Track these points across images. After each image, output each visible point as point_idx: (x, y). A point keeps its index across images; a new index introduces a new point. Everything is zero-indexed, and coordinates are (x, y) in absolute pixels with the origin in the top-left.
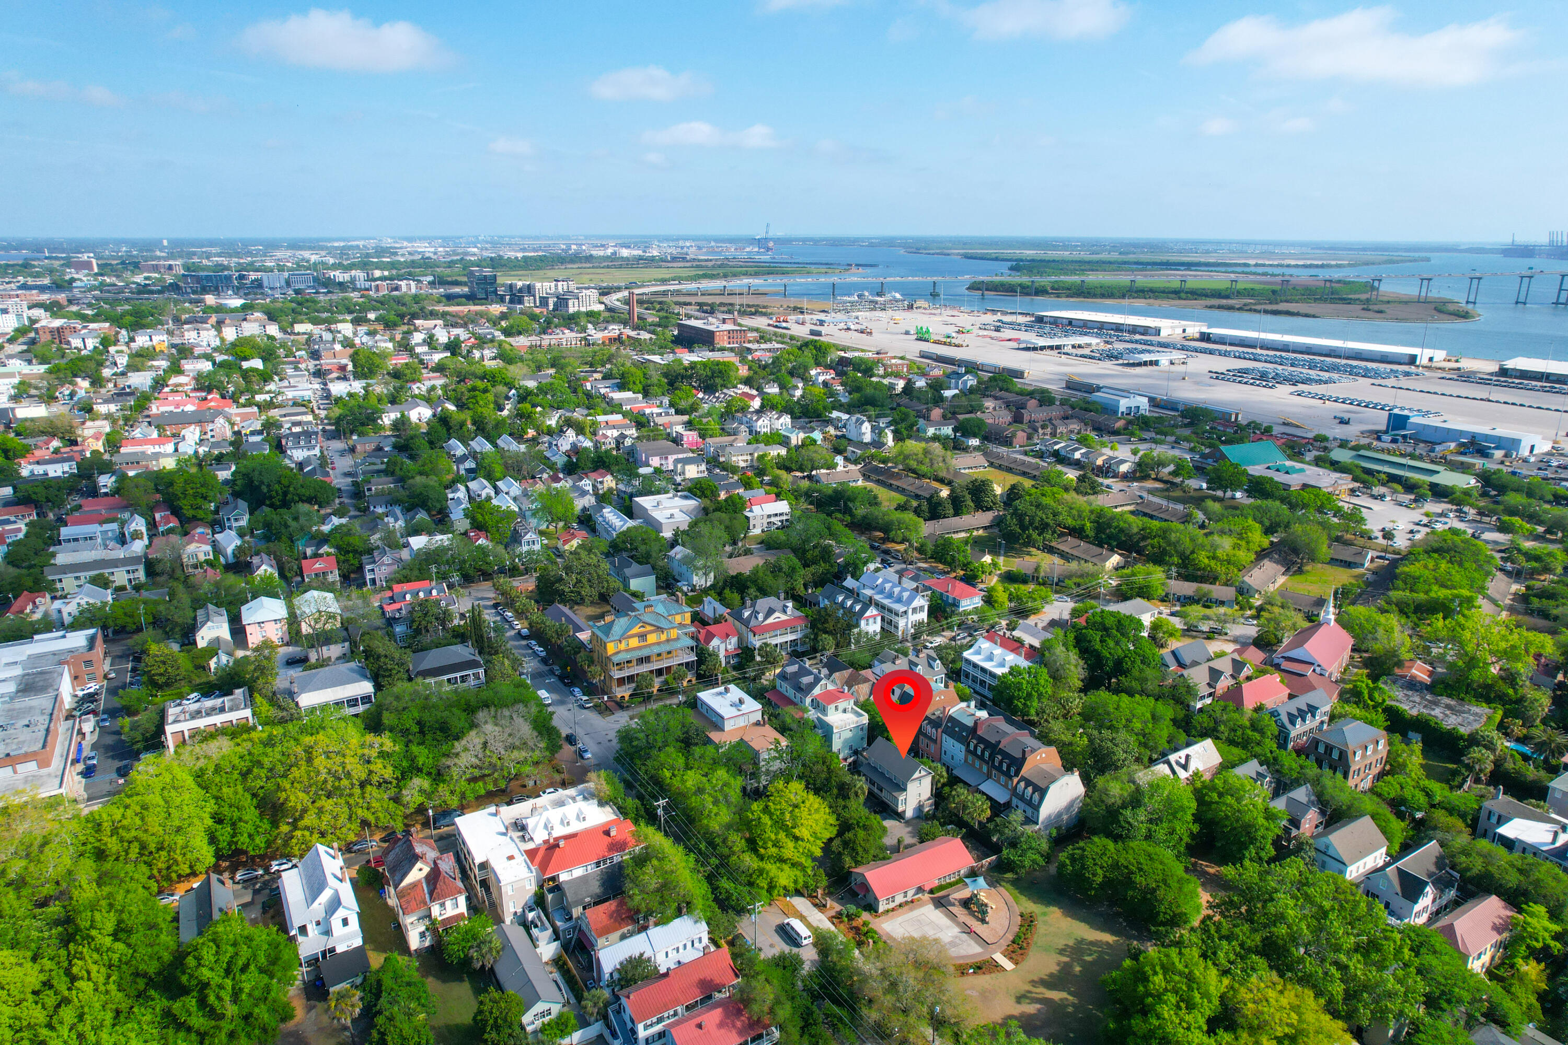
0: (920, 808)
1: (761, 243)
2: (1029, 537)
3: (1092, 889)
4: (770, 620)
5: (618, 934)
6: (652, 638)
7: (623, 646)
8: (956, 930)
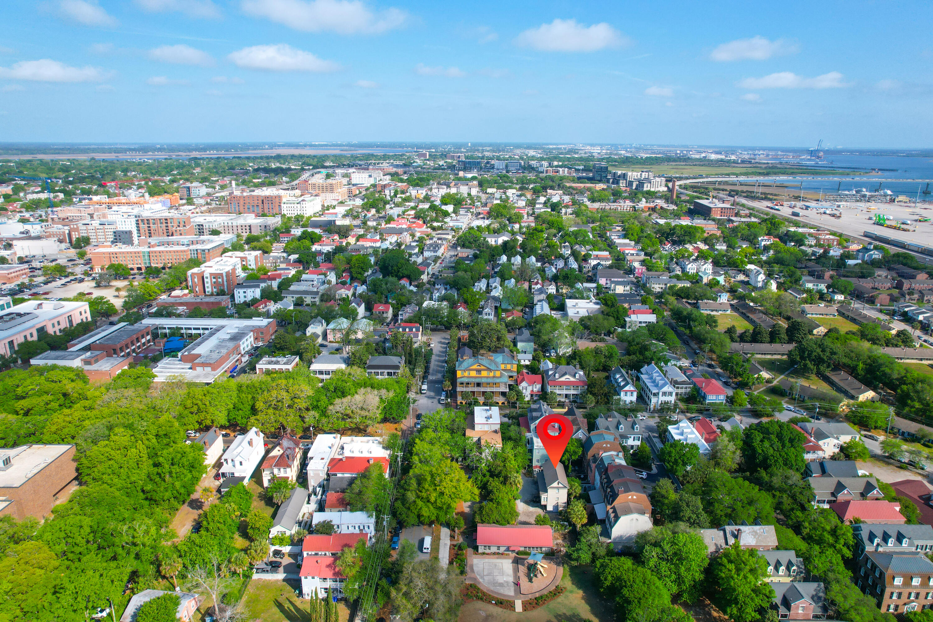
0: (556, 507)
1: (812, 153)
2: (805, 365)
3: (602, 587)
4: (563, 379)
5: (338, 509)
6: (484, 374)
7: (466, 374)
8: (511, 579)
